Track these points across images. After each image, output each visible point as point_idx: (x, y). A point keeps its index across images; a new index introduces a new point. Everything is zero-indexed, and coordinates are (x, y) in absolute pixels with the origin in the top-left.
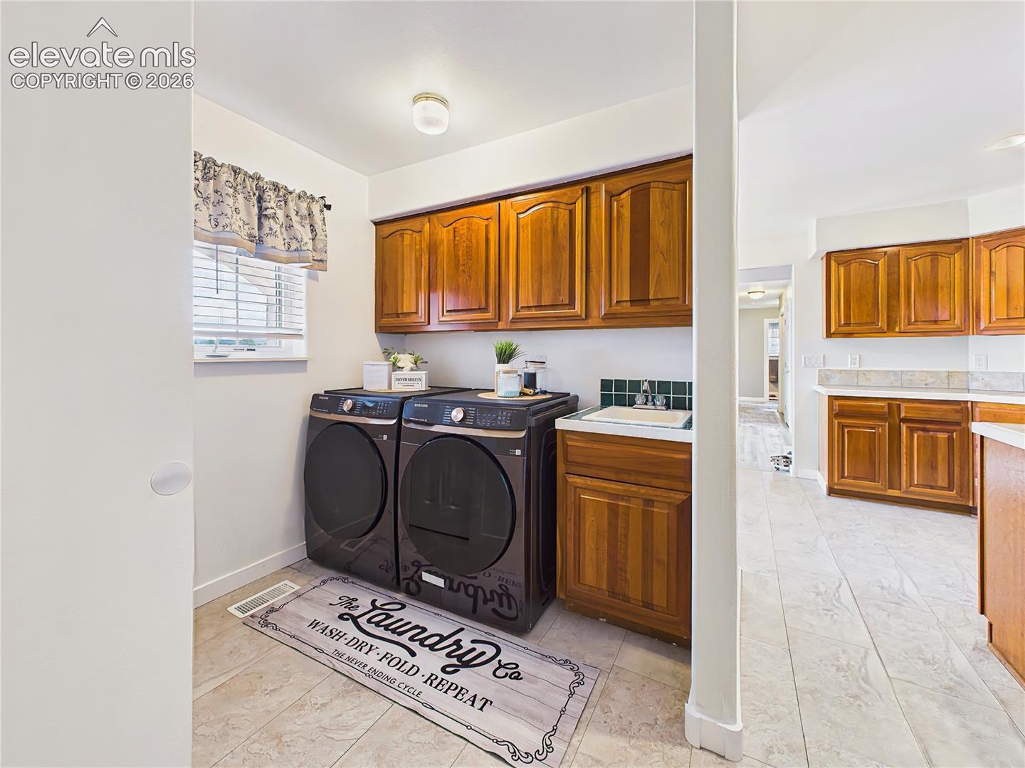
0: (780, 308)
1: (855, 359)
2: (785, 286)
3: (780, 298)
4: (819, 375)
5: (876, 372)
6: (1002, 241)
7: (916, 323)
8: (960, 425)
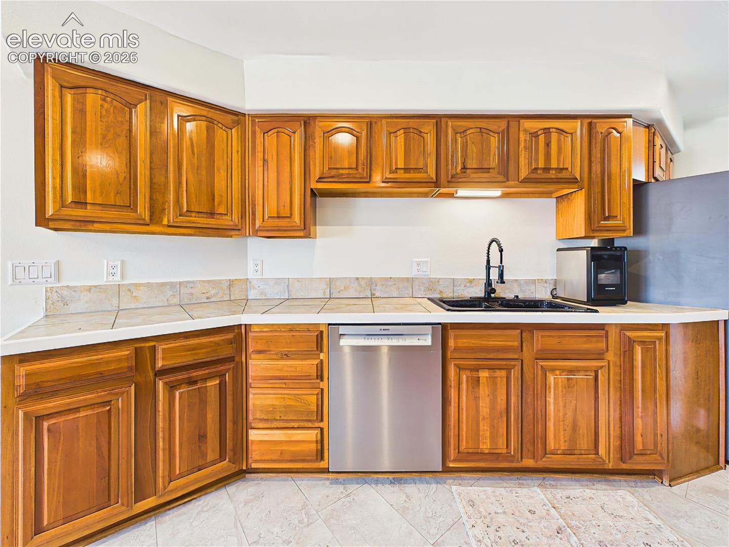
1: (114, 267)
4: (48, 298)
5: (148, 285)
6: (274, 125)
7: (189, 214)
8: (234, 361)
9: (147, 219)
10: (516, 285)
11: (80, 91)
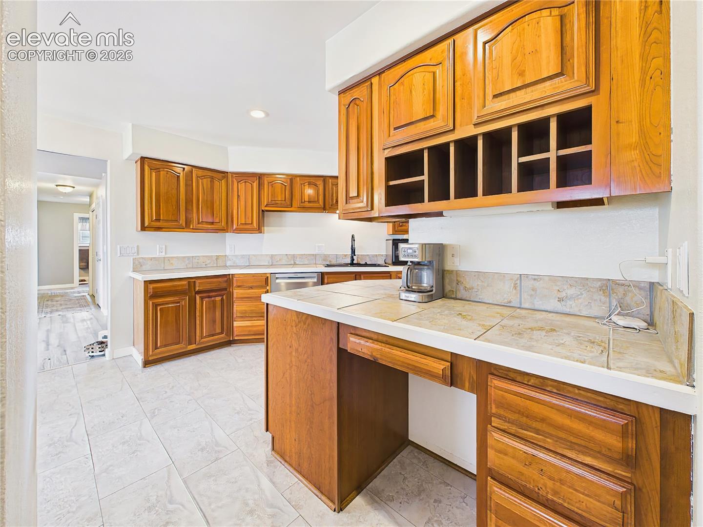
0: (90, 205)
1: (162, 248)
2: (97, 186)
3: (91, 195)
4: (134, 263)
5: (177, 258)
6: (243, 178)
7: (202, 223)
8: (226, 290)
9: (184, 226)
10: (367, 257)
11: (158, 170)
